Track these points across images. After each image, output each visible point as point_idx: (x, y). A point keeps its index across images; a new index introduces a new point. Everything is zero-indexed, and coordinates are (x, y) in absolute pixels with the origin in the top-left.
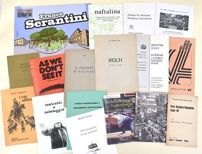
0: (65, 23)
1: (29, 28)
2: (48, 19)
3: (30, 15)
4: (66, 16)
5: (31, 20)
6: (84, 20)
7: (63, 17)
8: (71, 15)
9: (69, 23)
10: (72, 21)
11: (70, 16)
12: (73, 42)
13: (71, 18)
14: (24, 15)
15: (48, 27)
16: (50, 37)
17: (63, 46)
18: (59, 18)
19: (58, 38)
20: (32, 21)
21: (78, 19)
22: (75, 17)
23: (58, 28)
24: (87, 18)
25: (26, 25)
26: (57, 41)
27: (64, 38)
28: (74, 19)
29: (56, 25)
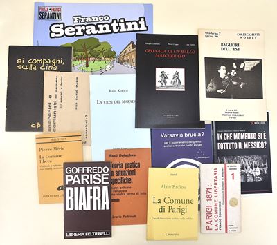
0: (113, 32)
1: (55, 37)
2: (86, 24)
3: (59, 16)
4: (115, 21)
5: (60, 24)
6: (141, 29)
7: (109, 22)
8: (122, 21)
9: (119, 32)
10: (123, 29)
11: (120, 22)
12: (124, 61)
13: (122, 25)
14: (49, 16)
15: (85, 37)
16: (88, 52)
17: (108, 67)
18: (103, 24)
19: (101, 55)
20: (62, 26)
21: (133, 26)
22: (127, 24)
23: (101, 39)
24: (146, 26)
25: (51, 32)
26: (100, 59)
27: (110, 55)
28: (126, 27)
29: (98, 34)
